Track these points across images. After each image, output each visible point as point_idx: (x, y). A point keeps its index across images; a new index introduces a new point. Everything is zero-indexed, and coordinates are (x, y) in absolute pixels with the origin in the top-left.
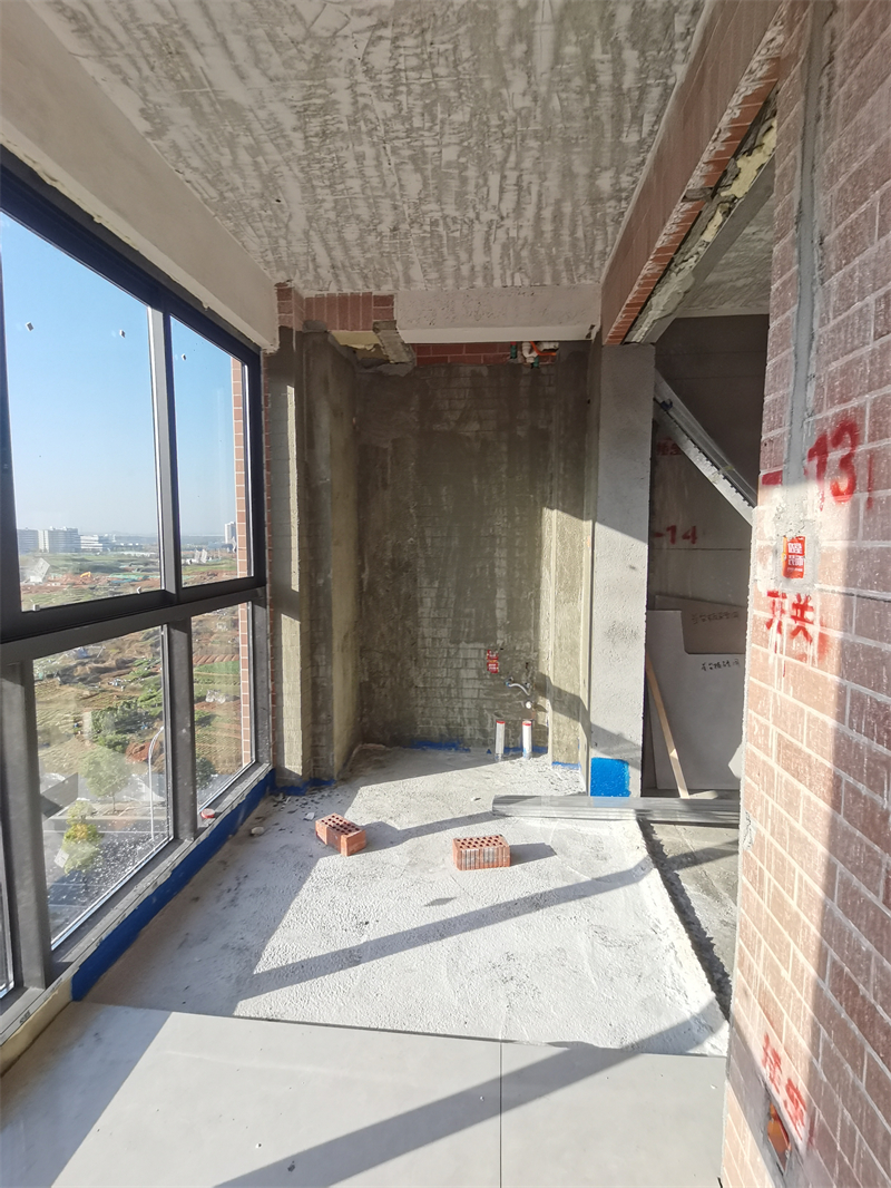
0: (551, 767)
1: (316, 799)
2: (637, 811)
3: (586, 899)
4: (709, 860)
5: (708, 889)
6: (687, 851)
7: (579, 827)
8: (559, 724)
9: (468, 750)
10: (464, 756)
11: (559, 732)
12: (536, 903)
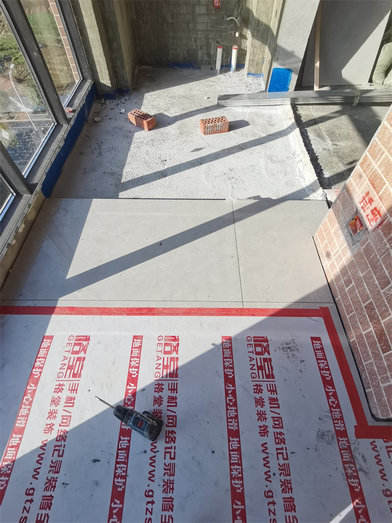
0: (246, 77)
1: (123, 101)
2: (292, 99)
3: (264, 144)
4: (322, 122)
5: (319, 136)
6: (312, 118)
7: (261, 110)
8: (254, 47)
9: (200, 68)
10: (197, 72)
11: (254, 52)
12: (241, 147)
